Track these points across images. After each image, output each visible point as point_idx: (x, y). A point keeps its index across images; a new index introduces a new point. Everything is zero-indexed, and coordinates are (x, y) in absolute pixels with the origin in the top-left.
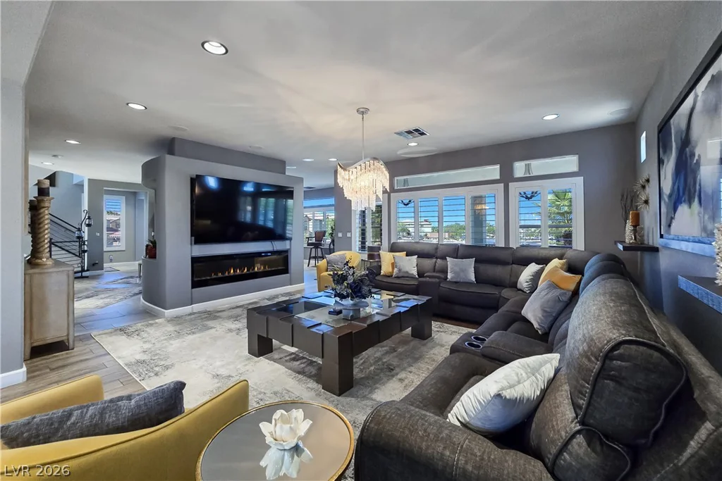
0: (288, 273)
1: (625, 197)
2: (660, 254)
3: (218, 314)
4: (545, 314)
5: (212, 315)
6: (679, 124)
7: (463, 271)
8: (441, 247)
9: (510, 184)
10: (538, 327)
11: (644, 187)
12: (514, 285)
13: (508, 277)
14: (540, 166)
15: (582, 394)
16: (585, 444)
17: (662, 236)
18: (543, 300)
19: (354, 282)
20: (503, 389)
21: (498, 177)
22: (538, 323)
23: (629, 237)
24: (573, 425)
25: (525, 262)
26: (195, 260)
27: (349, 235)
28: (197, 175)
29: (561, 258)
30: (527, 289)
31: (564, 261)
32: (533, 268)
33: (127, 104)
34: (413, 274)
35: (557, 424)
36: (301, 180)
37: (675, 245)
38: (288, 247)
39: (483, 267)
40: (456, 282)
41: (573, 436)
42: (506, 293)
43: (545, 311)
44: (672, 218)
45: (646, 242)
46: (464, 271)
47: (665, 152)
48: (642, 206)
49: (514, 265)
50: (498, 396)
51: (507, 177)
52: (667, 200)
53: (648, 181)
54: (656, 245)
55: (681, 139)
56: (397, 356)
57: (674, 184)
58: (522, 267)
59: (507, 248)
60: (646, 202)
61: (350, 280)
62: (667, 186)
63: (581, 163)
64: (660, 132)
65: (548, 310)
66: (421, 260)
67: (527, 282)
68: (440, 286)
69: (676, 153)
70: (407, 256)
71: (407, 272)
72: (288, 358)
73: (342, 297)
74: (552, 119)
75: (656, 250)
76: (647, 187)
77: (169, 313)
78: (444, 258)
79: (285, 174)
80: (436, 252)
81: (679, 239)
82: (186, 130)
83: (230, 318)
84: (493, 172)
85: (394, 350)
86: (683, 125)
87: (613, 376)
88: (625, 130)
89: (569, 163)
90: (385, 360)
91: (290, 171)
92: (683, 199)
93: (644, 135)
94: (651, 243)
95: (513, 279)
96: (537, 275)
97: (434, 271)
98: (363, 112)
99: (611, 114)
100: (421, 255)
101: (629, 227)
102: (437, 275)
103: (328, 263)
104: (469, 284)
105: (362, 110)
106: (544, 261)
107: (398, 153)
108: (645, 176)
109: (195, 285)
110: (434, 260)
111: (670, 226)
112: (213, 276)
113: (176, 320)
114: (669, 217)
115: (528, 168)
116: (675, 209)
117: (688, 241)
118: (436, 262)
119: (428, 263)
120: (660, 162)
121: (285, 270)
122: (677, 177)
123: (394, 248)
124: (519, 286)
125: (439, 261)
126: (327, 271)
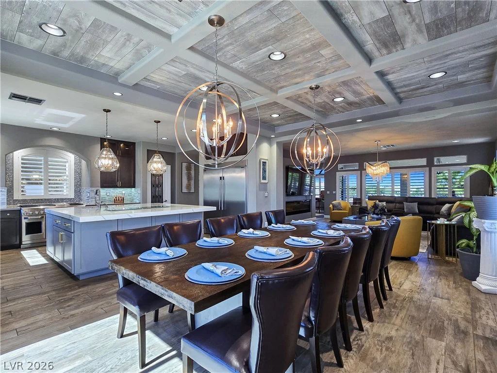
0: (310, 212)
9: (432, 168)
13: (435, 210)
14: (445, 160)
21: (426, 164)
25: (443, 204)
27: (334, 192)
32: (447, 206)
38: (310, 199)
39: (421, 207)
42: (436, 215)
46: (413, 208)
49: (437, 205)
51: (430, 164)
58: (442, 206)
59: (430, 198)
63: (469, 159)
66: (388, 204)
67: (446, 211)
70: (379, 202)
74: (456, 142)
78: (401, 203)
80: (396, 200)
84: (423, 161)
89: (463, 158)
95: (437, 211)
96: (450, 208)
97: (395, 209)
100: (388, 202)
102: (399, 210)
103: (333, 206)
104: (416, 214)
105: (378, 141)
106: (453, 202)
110: (395, 204)
115: (439, 161)
119: (392, 205)
121: (309, 210)
123: (371, 199)
124: (440, 213)
125: (398, 204)
126: (333, 210)
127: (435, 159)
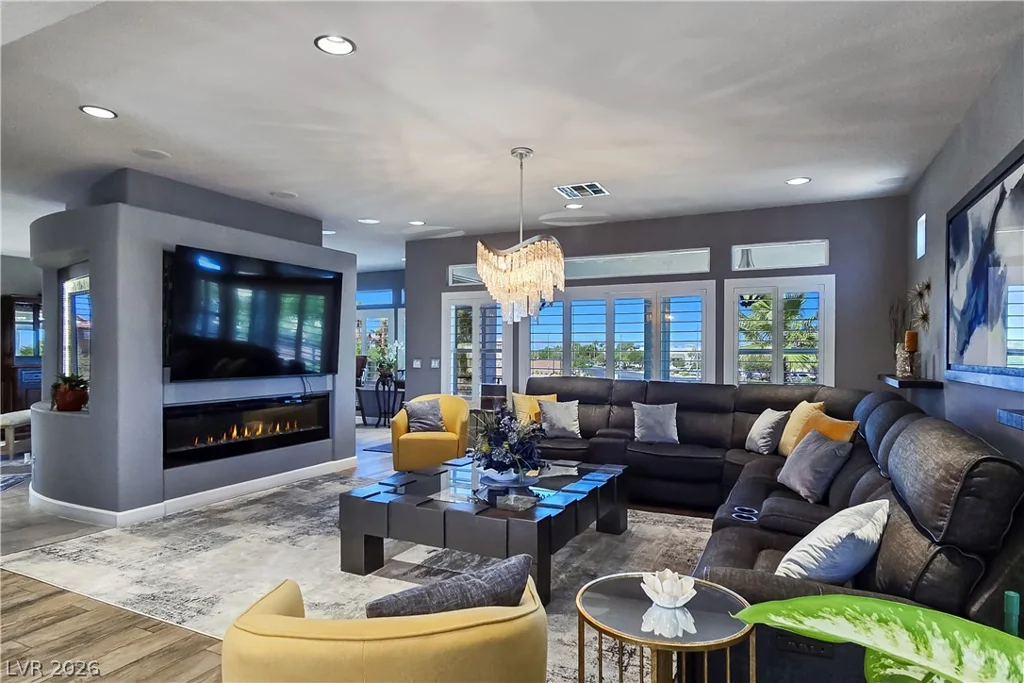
0: (328, 437)
1: (895, 309)
2: (945, 391)
3: (225, 516)
4: (817, 476)
5: (213, 518)
6: (979, 218)
7: (657, 423)
8: (619, 384)
9: (726, 280)
10: (809, 494)
11: (921, 295)
12: (740, 444)
13: (730, 431)
14: (765, 254)
15: (941, 515)
16: (946, 559)
17: (949, 367)
18: (813, 457)
19: (521, 442)
20: (853, 529)
21: (706, 268)
22: (808, 488)
23: (902, 367)
24: (932, 548)
25: (757, 408)
26: (170, 413)
27: (434, 364)
28: (178, 247)
29: (810, 400)
30: (764, 449)
31: (821, 403)
32: (769, 417)
33: (81, 108)
34: (573, 432)
35: (913, 553)
36: (352, 258)
37: (970, 378)
38: (329, 388)
39: (689, 417)
40: (650, 444)
41: (934, 556)
42: (732, 456)
43: (817, 472)
44: (967, 342)
45: (923, 376)
46: (661, 424)
47: (958, 250)
48: (918, 325)
49: (736, 413)
50: (851, 536)
51: (720, 270)
52: (959, 318)
53: (928, 287)
54: (939, 379)
55: (982, 239)
56: (591, 559)
57: (970, 296)
58: (751, 416)
59: (719, 386)
60: (925, 318)
61: (514, 438)
62: (960, 299)
63: (833, 253)
64: (950, 222)
65: (821, 470)
66: (585, 408)
67: (764, 438)
68: (626, 449)
69: (974, 257)
70: (558, 401)
71: (564, 429)
72: (416, 573)
73: (501, 467)
74: (800, 183)
75: (937, 386)
76: (926, 296)
77: (124, 516)
78: (626, 403)
79: (321, 245)
80: (610, 395)
81: (972, 369)
82: (164, 156)
83: (254, 520)
84: (698, 259)
85: (582, 551)
86: (986, 222)
87: (973, 492)
88: (896, 208)
89: (815, 252)
90: (575, 565)
91: (330, 239)
92: (983, 319)
93: (923, 218)
94: (930, 377)
95: (737, 436)
96: (778, 428)
97: (608, 427)
98: (522, 153)
99: (880, 183)
100: (585, 400)
101: (901, 353)
102: (615, 431)
103: (410, 416)
104: (670, 445)
105: (521, 151)
106: (788, 405)
107: (541, 218)
108: (925, 280)
109: (171, 460)
110: (607, 407)
111: (962, 353)
112: (198, 444)
113: (142, 528)
114: (962, 341)
115: (746, 257)
116: (970, 332)
117: (987, 372)
118: (610, 410)
119: (597, 413)
120: (950, 265)
121: (324, 432)
122: (974, 290)
123: (534, 388)
124: (748, 445)
125: (616, 409)
126: (409, 431)
127: (737, 251)
